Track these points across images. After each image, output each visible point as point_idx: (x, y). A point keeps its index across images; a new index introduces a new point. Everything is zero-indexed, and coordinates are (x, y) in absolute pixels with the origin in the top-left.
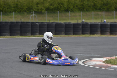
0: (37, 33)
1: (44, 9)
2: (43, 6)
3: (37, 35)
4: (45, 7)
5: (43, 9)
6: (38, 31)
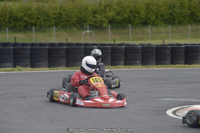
2: (105, 17)
4: (107, 18)
5: (104, 22)
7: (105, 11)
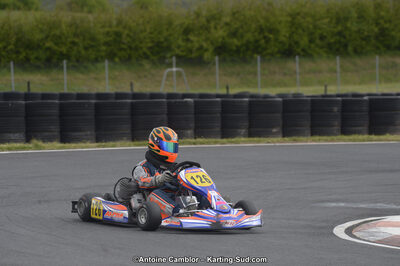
0: (189, 132)
1: (211, 49)
2: (207, 39)
3: (188, 137)
4: (212, 43)
5: (206, 50)
6: (192, 125)
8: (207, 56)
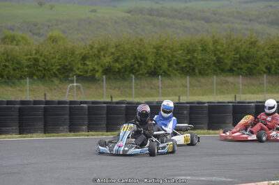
2: (98, 64)
3: (83, 131)
4: (102, 66)
5: (97, 71)
6: (86, 123)
7: (99, 57)
8: (98, 75)
